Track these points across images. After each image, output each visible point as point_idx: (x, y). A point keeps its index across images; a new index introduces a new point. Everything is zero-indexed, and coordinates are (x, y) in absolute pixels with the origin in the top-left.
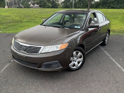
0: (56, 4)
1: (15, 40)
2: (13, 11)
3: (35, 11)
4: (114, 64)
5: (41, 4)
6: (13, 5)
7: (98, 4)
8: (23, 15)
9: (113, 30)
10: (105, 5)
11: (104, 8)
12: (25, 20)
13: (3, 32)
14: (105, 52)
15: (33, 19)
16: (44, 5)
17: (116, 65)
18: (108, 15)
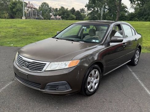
0: (81, 16)
1: (18, 55)
2: (30, 23)
3: (56, 23)
4: (143, 89)
5: (64, 15)
6: (31, 16)
7: (132, 16)
8: (41, 27)
9: (148, 47)
10: (141, 17)
11: (140, 20)
12: (42, 33)
13: (15, 45)
14: (133, 73)
15: (52, 32)
16: (67, 16)
17: (145, 91)
18: (144, 29)
